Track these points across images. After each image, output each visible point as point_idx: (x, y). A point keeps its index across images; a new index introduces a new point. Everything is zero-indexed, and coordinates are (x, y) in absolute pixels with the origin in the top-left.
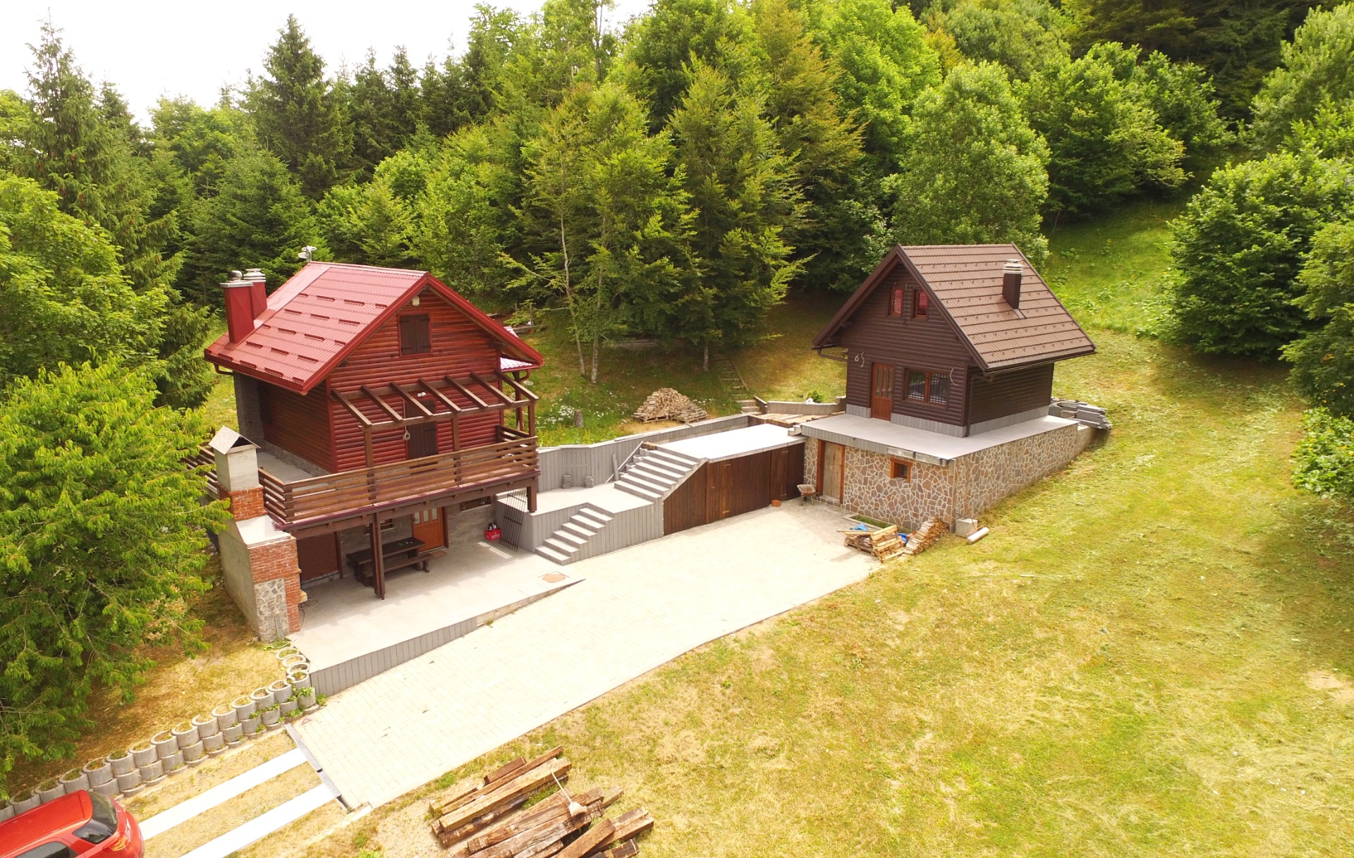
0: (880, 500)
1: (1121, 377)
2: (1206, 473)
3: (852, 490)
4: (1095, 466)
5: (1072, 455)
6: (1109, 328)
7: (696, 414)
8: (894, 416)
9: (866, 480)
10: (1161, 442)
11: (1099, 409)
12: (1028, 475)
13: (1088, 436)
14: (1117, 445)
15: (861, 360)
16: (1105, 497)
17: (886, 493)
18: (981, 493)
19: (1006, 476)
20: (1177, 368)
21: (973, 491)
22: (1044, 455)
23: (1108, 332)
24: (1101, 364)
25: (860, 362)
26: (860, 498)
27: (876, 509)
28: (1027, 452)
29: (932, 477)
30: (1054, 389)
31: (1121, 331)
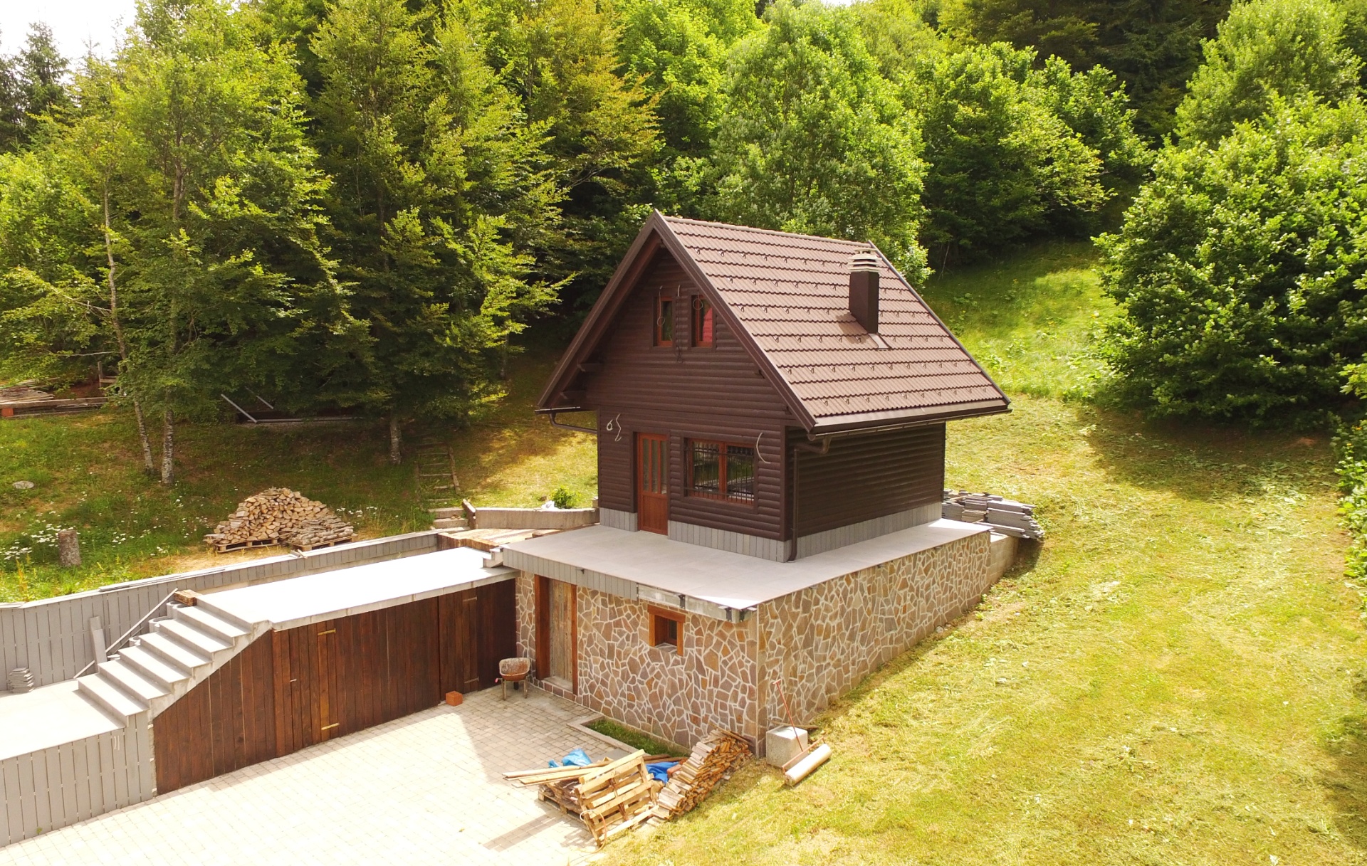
0: (636, 688)
1: (1049, 458)
2: (1213, 612)
3: (592, 668)
4: (1024, 604)
5: (984, 585)
6: (1024, 391)
7: (330, 534)
8: (673, 526)
9: (611, 648)
10: (1126, 558)
11: (1022, 506)
12: (909, 626)
13: (1009, 552)
14: (1058, 564)
15: (615, 427)
16: (1047, 665)
17: (644, 675)
18: (819, 669)
19: (869, 631)
20: (1128, 443)
21: (801, 667)
22: (936, 588)
23: (1024, 397)
24: (1017, 440)
25: (614, 433)
26: (604, 683)
27: (631, 706)
28: (904, 585)
29: (719, 644)
30: (947, 476)
31: (1040, 394)
